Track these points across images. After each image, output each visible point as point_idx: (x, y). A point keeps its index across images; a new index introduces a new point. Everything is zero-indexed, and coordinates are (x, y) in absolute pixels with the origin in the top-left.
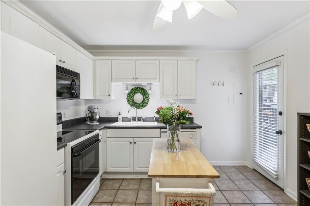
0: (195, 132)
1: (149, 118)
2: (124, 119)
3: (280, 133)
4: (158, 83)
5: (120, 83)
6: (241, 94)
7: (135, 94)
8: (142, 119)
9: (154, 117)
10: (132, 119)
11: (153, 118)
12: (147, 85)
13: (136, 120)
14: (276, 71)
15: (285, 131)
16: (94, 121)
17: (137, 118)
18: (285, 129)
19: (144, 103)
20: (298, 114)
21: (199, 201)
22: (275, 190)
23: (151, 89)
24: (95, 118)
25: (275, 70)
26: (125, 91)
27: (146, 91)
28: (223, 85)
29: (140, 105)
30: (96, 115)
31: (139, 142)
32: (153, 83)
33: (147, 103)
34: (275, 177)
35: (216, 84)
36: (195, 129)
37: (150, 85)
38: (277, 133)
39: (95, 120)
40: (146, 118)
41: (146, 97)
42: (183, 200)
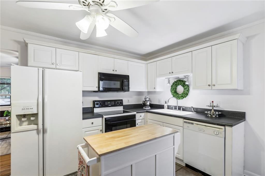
2: (169, 107)
5: (164, 78)
7: (176, 86)
8: (181, 108)
10: (174, 107)
13: (176, 109)
16: (146, 107)
17: (177, 107)
24: (146, 104)
26: (168, 84)
29: (180, 96)
30: (147, 102)
33: (187, 94)
37: (187, 77)
39: (147, 105)
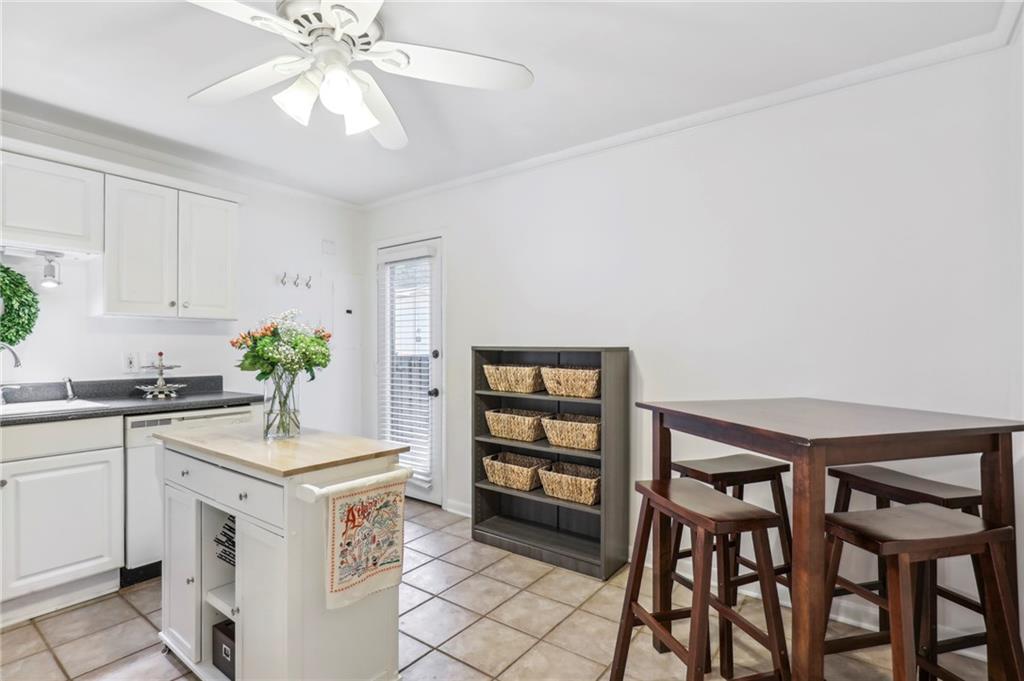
0: (247, 415)
1: (38, 387)
3: (435, 393)
4: (96, 257)
6: (349, 312)
8: (1, 393)
9: (70, 381)
11: (63, 385)
12: (32, 256)
14: (428, 268)
15: (444, 389)
18: (444, 385)
19: (10, 328)
20: (473, 348)
21: (388, 494)
22: (428, 512)
23: (50, 272)
25: (425, 265)
27: (21, 279)
28: (307, 285)
31: (21, 479)
32: (65, 252)
33: (27, 328)
34: (427, 486)
35: (289, 281)
36: (248, 404)
37: (51, 257)
38: (430, 394)
40: (23, 388)
41: (22, 304)
42: (364, 498)
